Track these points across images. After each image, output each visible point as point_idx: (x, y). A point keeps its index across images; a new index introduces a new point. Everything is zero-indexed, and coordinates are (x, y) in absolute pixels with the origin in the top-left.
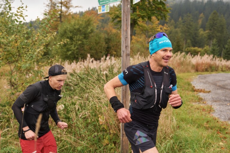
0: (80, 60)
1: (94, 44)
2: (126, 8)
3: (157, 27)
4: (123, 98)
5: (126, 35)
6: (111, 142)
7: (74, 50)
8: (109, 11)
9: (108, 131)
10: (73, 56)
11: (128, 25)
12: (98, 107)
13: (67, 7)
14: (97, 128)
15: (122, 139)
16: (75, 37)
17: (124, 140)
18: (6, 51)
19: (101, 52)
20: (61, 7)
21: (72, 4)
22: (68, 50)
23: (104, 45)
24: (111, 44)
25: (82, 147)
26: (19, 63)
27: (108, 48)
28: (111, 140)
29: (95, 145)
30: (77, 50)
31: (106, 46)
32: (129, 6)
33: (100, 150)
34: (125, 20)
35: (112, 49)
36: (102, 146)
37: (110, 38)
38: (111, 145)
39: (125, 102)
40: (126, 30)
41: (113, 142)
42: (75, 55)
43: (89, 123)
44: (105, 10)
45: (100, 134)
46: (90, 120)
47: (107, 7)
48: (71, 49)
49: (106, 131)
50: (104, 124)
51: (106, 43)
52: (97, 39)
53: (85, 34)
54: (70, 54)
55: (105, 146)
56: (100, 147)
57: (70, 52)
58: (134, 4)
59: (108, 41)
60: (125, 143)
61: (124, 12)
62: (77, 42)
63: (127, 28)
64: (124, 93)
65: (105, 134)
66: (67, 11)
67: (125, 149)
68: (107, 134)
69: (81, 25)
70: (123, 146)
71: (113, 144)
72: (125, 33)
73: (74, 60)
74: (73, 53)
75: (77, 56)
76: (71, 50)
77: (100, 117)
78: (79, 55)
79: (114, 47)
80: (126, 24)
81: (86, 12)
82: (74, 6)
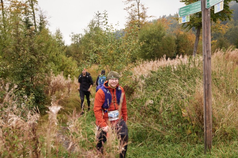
0: (156, 59)
1: (167, 45)
2: (206, 17)
3: (219, 26)
4: (205, 96)
5: (207, 41)
6: (194, 132)
7: (151, 51)
8: (189, 21)
9: (190, 123)
10: (150, 56)
11: (209, 32)
12: (180, 101)
13: (143, 18)
14: (180, 119)
15: (206, 131)
16: (151, 41)
17: (207, 132)
18: (104, 58)
19: (173, 51)
20: (139, 18)
21: (146, 15)
22: (146, 51)
23: (175, 45)
24: (180, 45)
25: (169, 135)
26: (114, 66)
27: (178, 47)
28: (193, 130)
29: (180, 134)
30: (153, 51)
31: (177, 46)
32: (209, 15)
33: (184, 138)
34: (206, 28)
35: (182, 48)
36: (186, 135)
37: (179, 39)
38: (194, 134)
39: (208, 100)
40: (207, 37)
41: (196, 131)
42: (152, 55)
43: (174, 115)
44: (186, 20)
45: (184, 125)
46: (174, 112)
47: (187, 17)
48: (148, 50)
49: (189, 123)
50: (187, 116)
51: (176, 44)
52: (169, 41)
53: (158, 38)
54: (148, 55)
55: (189, 135)
56: (184, 136)
57: (148, 53)
58: (215, 13)
59: (177, 42)
60: (209, 135)
61: (204, 20)
62: (153, 44)
63: (208, 35)
64: (206, 92)
65: (188, 125)
66: (143, 21)
67: (209, 140)
68: (190, 125)
69: (156, 30)
70: (207, 137)
71: (195, 134)
72: (206, 39)
73: (151, 58)
74: (150, 53)
75: (153, 55)
76: (148, 52)
77: (183, 111)
78: (155, 55)
79: (182, 46)
80: (207, 32)
81: (158, 20)
82: (149, 16)
